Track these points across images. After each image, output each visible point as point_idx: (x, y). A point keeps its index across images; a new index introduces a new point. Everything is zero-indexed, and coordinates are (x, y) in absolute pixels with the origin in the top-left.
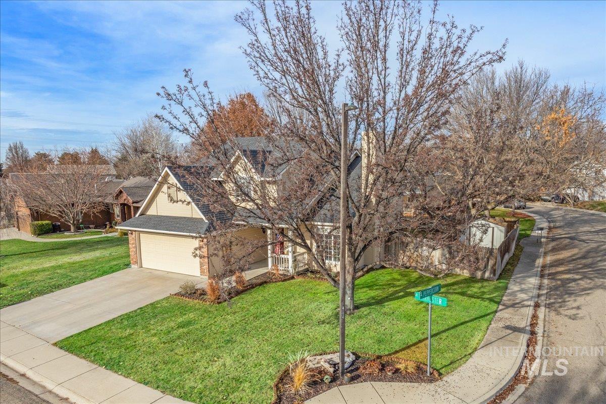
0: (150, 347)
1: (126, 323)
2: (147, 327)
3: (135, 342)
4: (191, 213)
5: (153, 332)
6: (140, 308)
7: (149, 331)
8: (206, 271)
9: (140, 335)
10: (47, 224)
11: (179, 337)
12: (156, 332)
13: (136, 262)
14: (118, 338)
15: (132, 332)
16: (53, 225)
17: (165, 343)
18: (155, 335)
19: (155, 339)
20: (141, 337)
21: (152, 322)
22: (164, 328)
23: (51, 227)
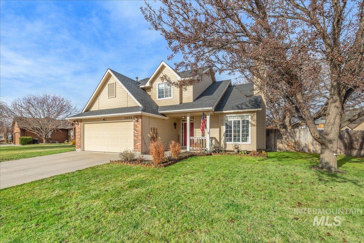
0: (88, 217)
1: (58, 182)
2: (85, 187)
3: (62, 208)
4: (126, 104)
5: (93, 193)
6: (79, 170)
7: (87, 192)
8: (139, 147)
9: (74, 196)
10: (29, 138)
11: (139, 200)
12: (98, 192)
13: (80, 146)
14: (36, 201)
15: (61, 192)
16: (33, 140)
17: (117, 210)
18: (97, 197)
19: (97, 203)
20: (74, 201)
21: (93, 182)
22: (110, 188)
23: (32, 140)
